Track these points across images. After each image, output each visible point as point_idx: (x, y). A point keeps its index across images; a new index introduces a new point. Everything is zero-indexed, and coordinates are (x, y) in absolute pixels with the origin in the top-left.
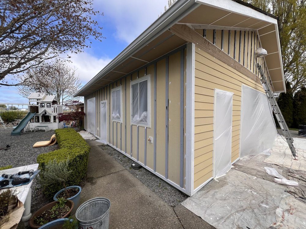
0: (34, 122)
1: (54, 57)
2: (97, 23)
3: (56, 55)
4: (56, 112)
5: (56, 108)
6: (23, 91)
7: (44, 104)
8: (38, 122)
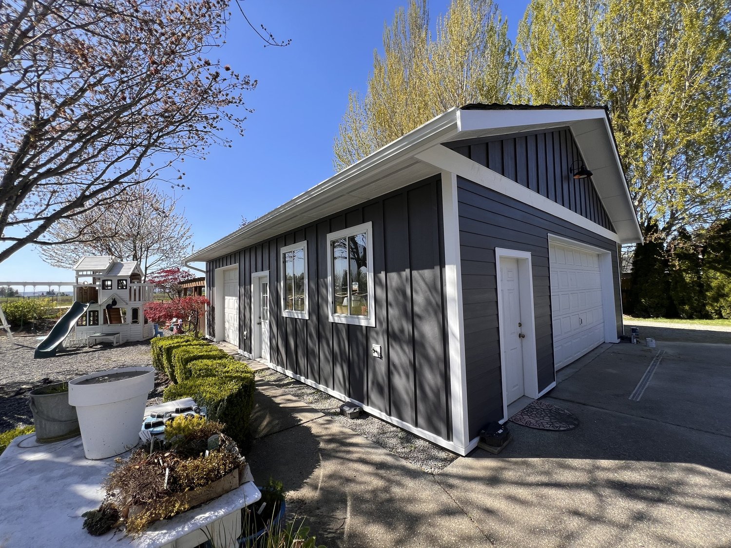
0: (86, 325)
1: (148, 179)
2: (241, 103)
3: (153, 175)
4: (140, 300)
5: (135, 290)
6: (52, 253)
7: (111, 281)
8: (94, 324)
